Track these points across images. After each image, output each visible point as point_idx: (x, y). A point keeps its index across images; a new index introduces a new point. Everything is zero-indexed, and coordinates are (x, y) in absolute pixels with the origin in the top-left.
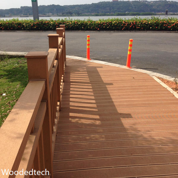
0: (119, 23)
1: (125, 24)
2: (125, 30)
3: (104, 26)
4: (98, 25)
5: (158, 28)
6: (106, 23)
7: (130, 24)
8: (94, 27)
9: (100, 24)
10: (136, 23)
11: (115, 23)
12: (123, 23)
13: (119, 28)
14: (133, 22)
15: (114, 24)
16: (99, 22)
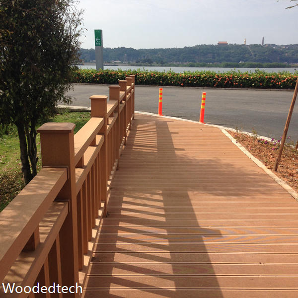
0: (210, 77)
1: (218, 79)
2: (217, 86)
3: (190, 80)
4: (182, 78)
5: (262, 85)
6: (192, 77)
7: (225, 78)
8: (175, 82)
9: (184, 78)
10: (233, 77)
11: (205, 77)
12: (216, 77)
13: (210, 83)
14: (228, 77)
15: (203, 79)
16: (183, 75)
